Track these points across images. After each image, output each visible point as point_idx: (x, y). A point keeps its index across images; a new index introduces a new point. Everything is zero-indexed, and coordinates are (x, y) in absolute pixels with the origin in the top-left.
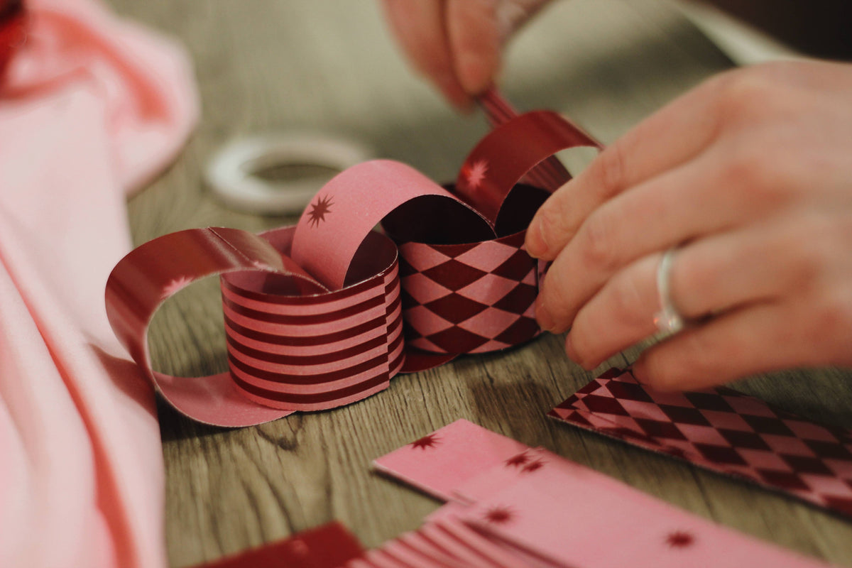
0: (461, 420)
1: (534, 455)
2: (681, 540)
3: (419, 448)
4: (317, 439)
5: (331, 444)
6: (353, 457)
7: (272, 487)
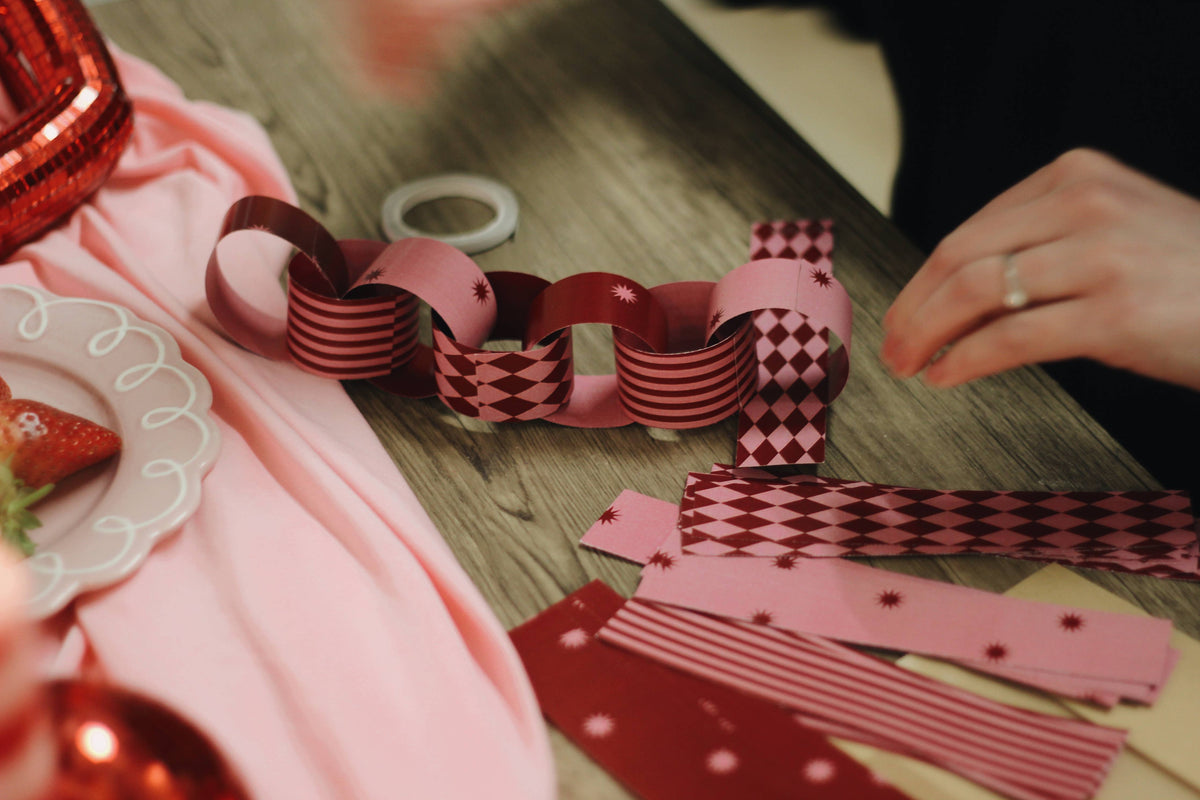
2: (890, 600)
4: (544, 508)
5: (556, 510)
6: (578, 522)
7: (532, 555)
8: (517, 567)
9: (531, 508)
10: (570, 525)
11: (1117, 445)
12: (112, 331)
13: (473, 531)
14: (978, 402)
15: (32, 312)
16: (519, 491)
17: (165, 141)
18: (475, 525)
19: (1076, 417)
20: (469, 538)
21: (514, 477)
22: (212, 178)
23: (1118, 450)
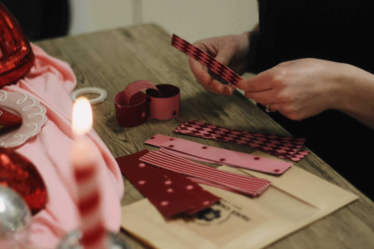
0: (158, 134)
1: (173, 138)
2: (204, 148)
3: (152, 139)
4: (131, 140)
5: (134, 140)
6: (139, 142)
7: (126, 148)
8: (122, 151)
9: (127, 140)
10: (137, 143)
11: (282, 128)
12: (23, 98)
13: (112, 144)
14: (247, 119)
15: (3, 96)
16: (125, 136)
17: (42, 65)
18: (112, 143)
19: (273, 123)
20: (110, 145)
21: (124, 134)
22: (54, 73)
23: (282, 129)
